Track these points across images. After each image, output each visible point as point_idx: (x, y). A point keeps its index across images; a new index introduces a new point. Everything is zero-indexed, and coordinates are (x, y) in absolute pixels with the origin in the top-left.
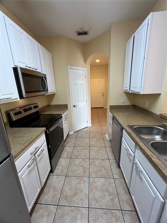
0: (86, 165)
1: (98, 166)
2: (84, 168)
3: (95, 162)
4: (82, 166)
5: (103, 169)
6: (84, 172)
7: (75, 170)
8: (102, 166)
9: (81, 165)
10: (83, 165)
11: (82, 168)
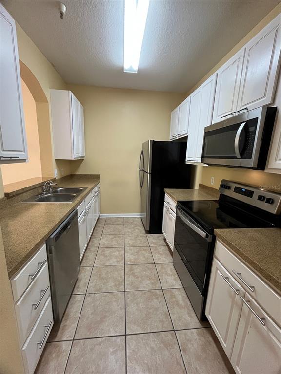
0: (130, 279)
1: (110, 280)
2: (133, 274)
3: (115, 286)
4: (137, 277)
5: (104, 275)
6: (131, 270)
7: (145, 271)
8: (104, 279)
9: (139, 278)
10: (136, 279)
11: (136, 274)
